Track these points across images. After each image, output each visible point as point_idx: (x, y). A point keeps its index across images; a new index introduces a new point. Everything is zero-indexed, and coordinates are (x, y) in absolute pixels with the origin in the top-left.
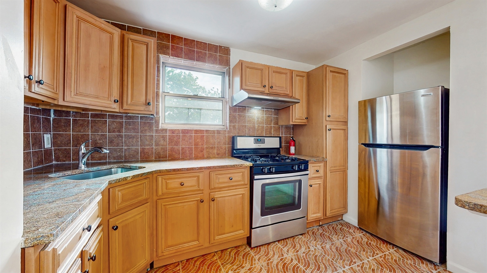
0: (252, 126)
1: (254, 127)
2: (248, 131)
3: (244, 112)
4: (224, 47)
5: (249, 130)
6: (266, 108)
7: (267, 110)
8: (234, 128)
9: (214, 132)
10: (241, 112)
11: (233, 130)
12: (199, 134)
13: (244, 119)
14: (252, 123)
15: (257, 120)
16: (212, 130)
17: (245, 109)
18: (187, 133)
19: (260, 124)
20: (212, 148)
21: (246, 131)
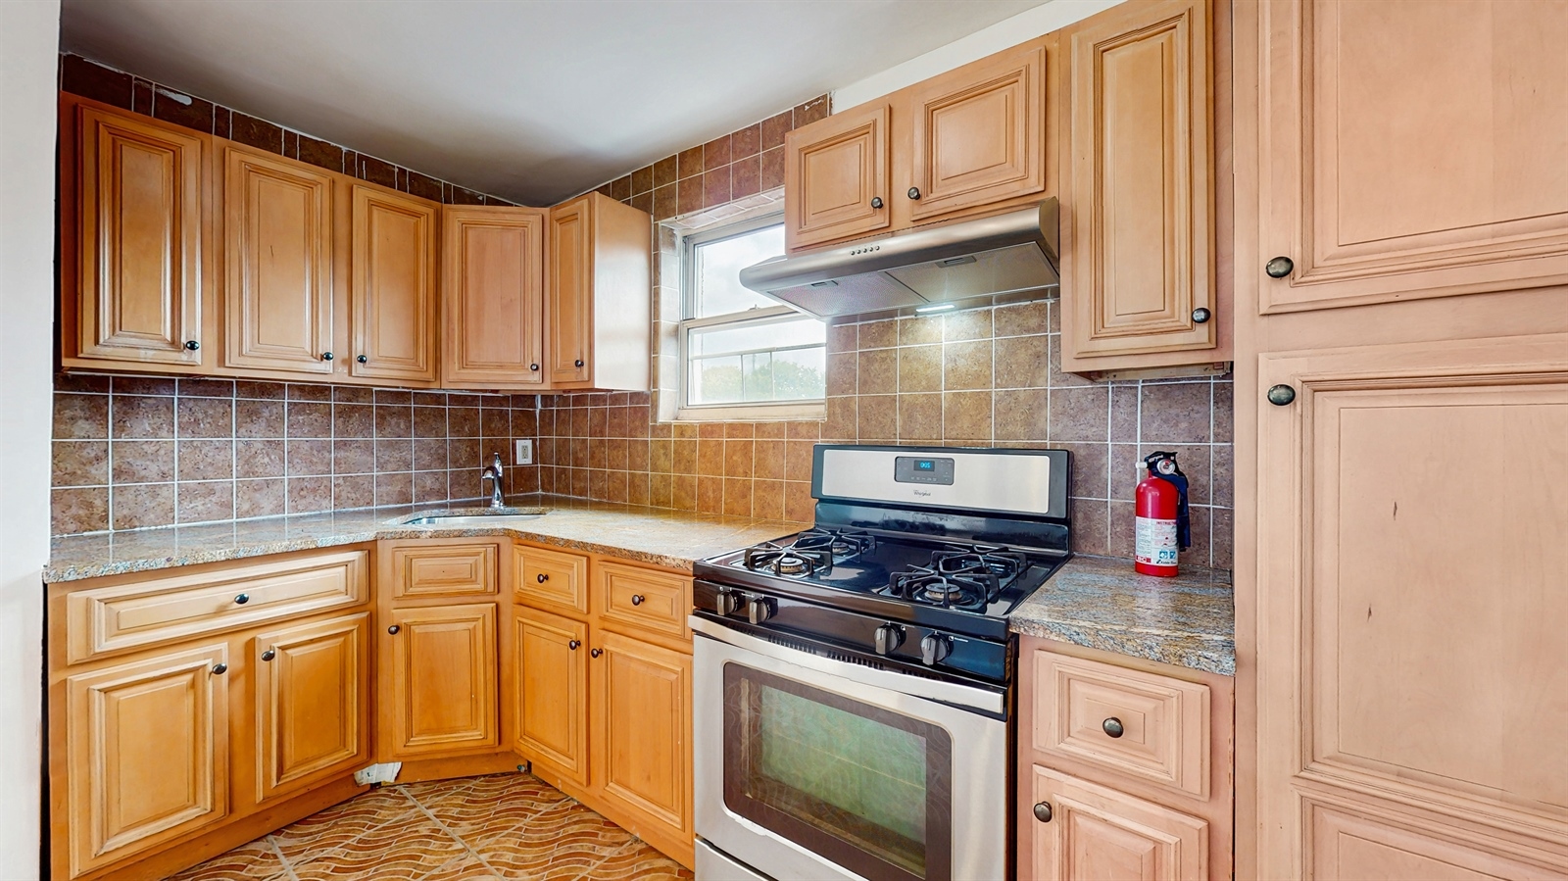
0: (921, 400)
1: (934, 404)
2: (904, 422)
3: (885, 338)
4: (808, 104)
5: (910, 416)
6: (1000, 300)
7: (1009, 309)
8: (846, 413)
9: (778, 429)
10: (873, 340)
11: (840, 420)
12: (737, 437)
13: (886, 370)
14: (924, 383)
15: (950, 366)
16: (775, 423)
17: (891, 325)
18: (712, 433)
19: (966, 386)
20: (773, 486)
21: (894, 421)
